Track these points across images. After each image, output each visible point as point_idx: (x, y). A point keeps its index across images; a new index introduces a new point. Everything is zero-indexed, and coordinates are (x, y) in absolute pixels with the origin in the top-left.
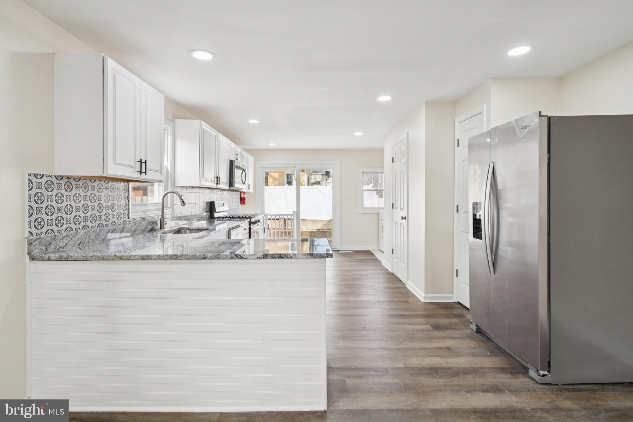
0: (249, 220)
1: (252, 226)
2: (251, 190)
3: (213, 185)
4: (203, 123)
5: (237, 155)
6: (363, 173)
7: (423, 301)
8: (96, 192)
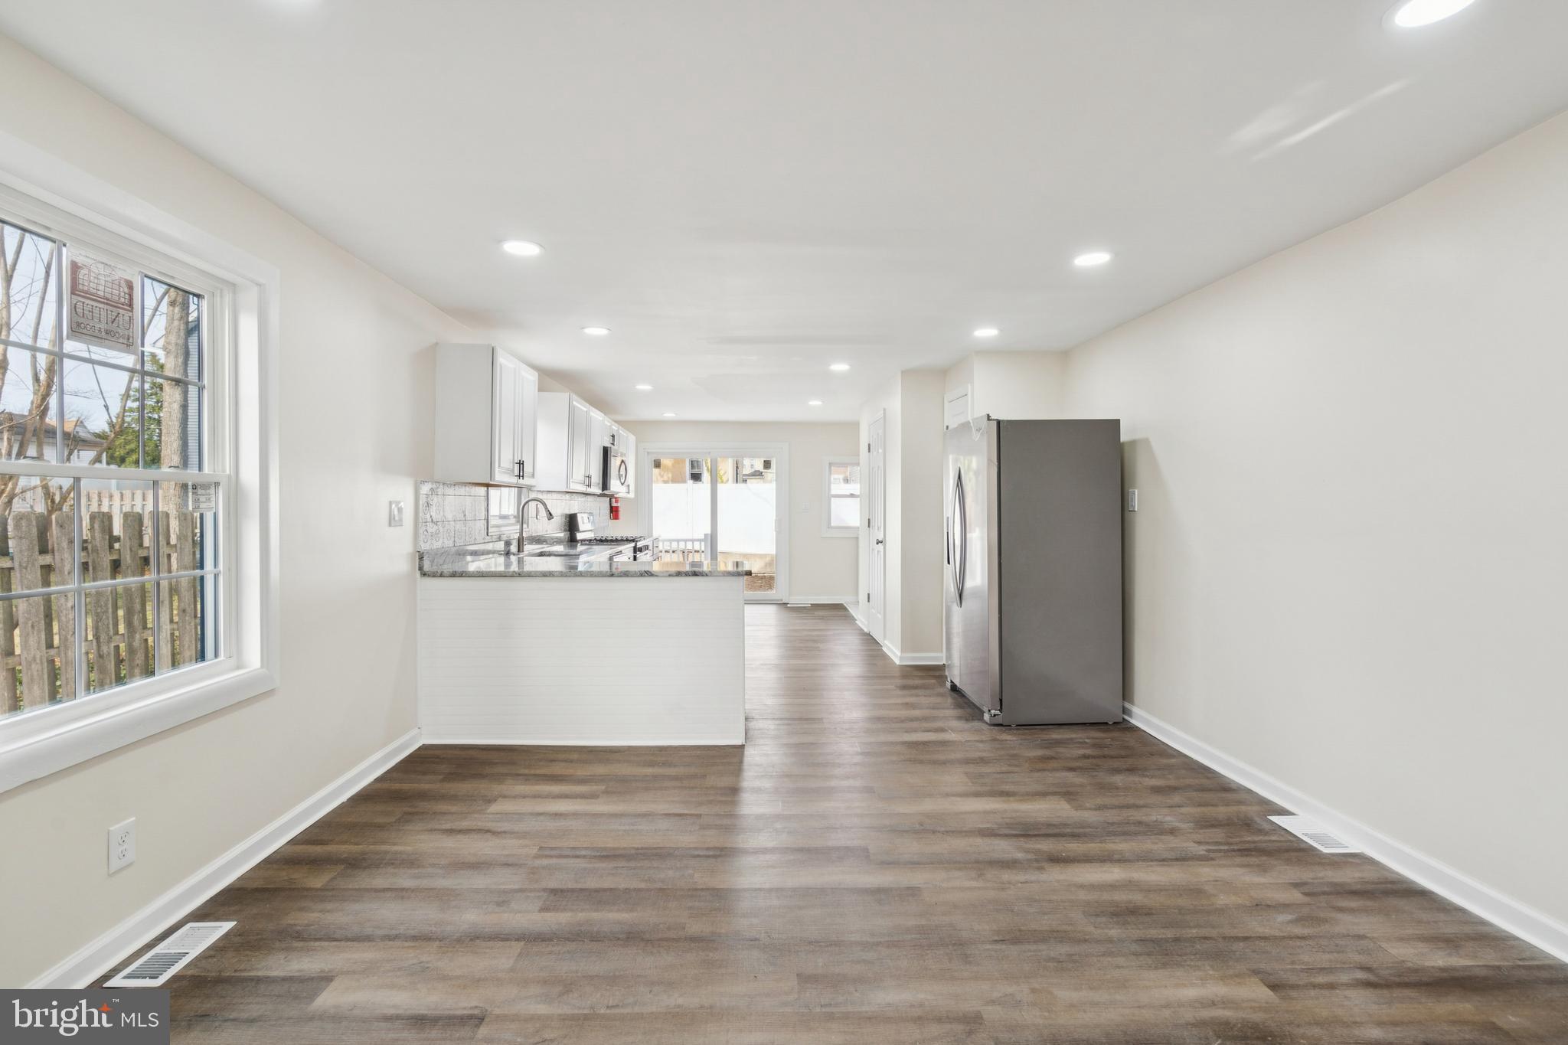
0: (633, 544)
1: (639, 555)
2: (632, 495)
3: (582, 488)
4: (574, 396)
5: (613, 436)
6: (830, 465)
7: (898, 662)
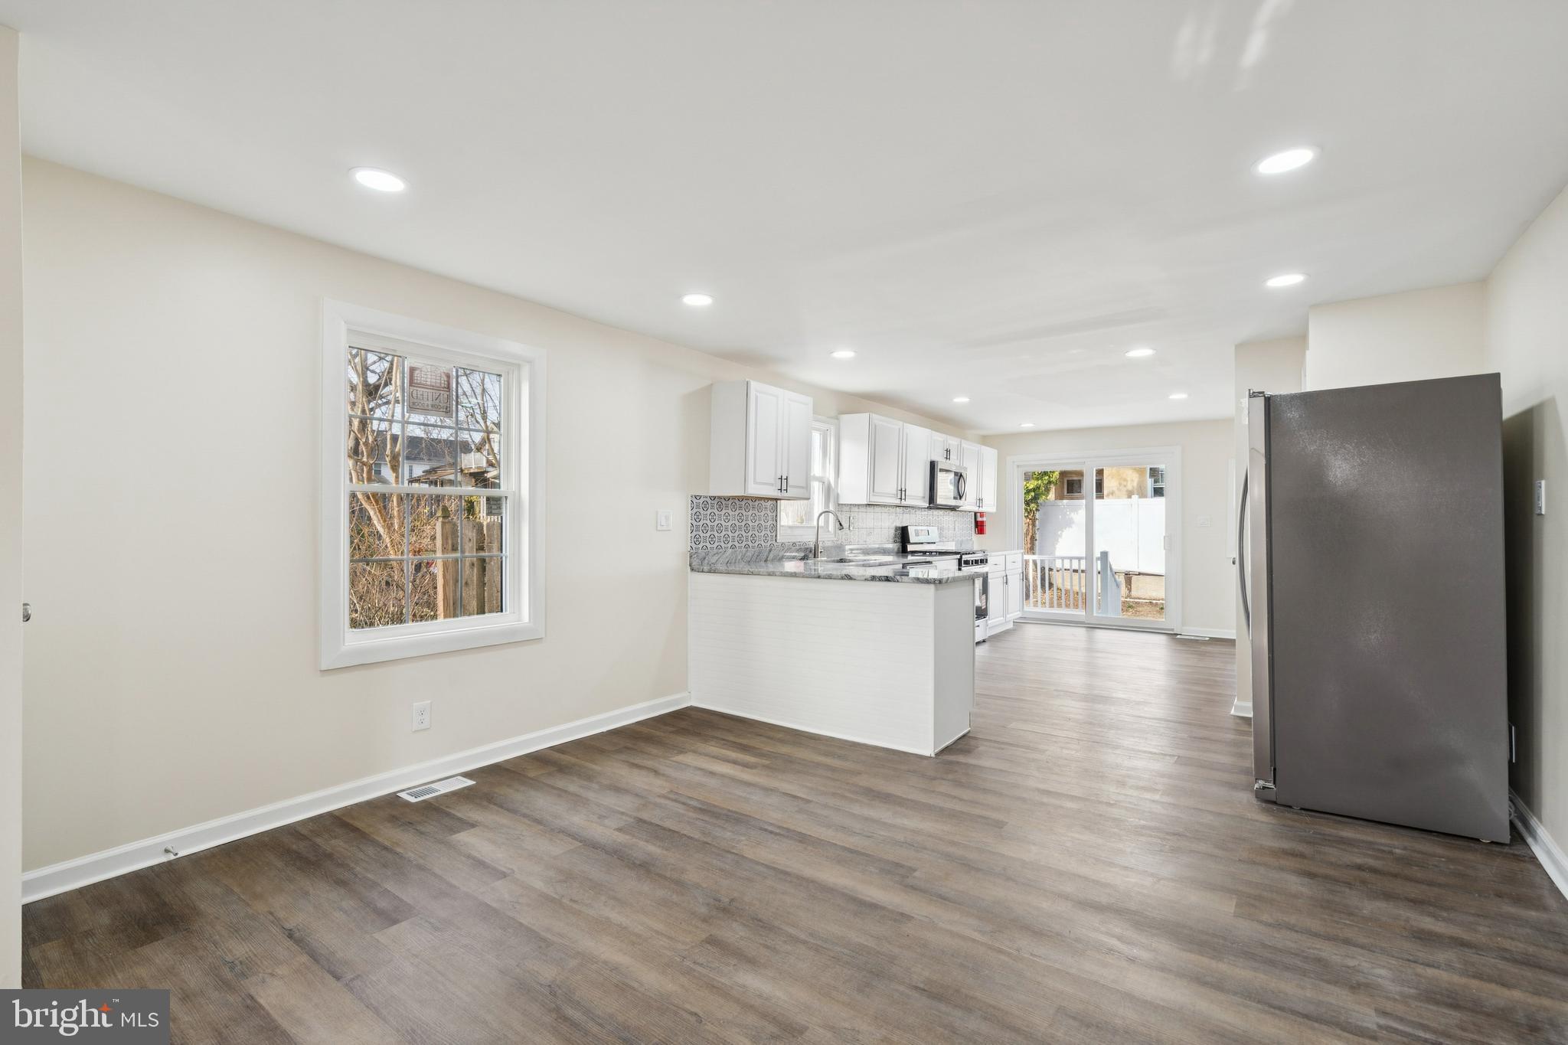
0: (958, 556)
3: (897, 501)
5: (948, 451)
8: (743, 512)
